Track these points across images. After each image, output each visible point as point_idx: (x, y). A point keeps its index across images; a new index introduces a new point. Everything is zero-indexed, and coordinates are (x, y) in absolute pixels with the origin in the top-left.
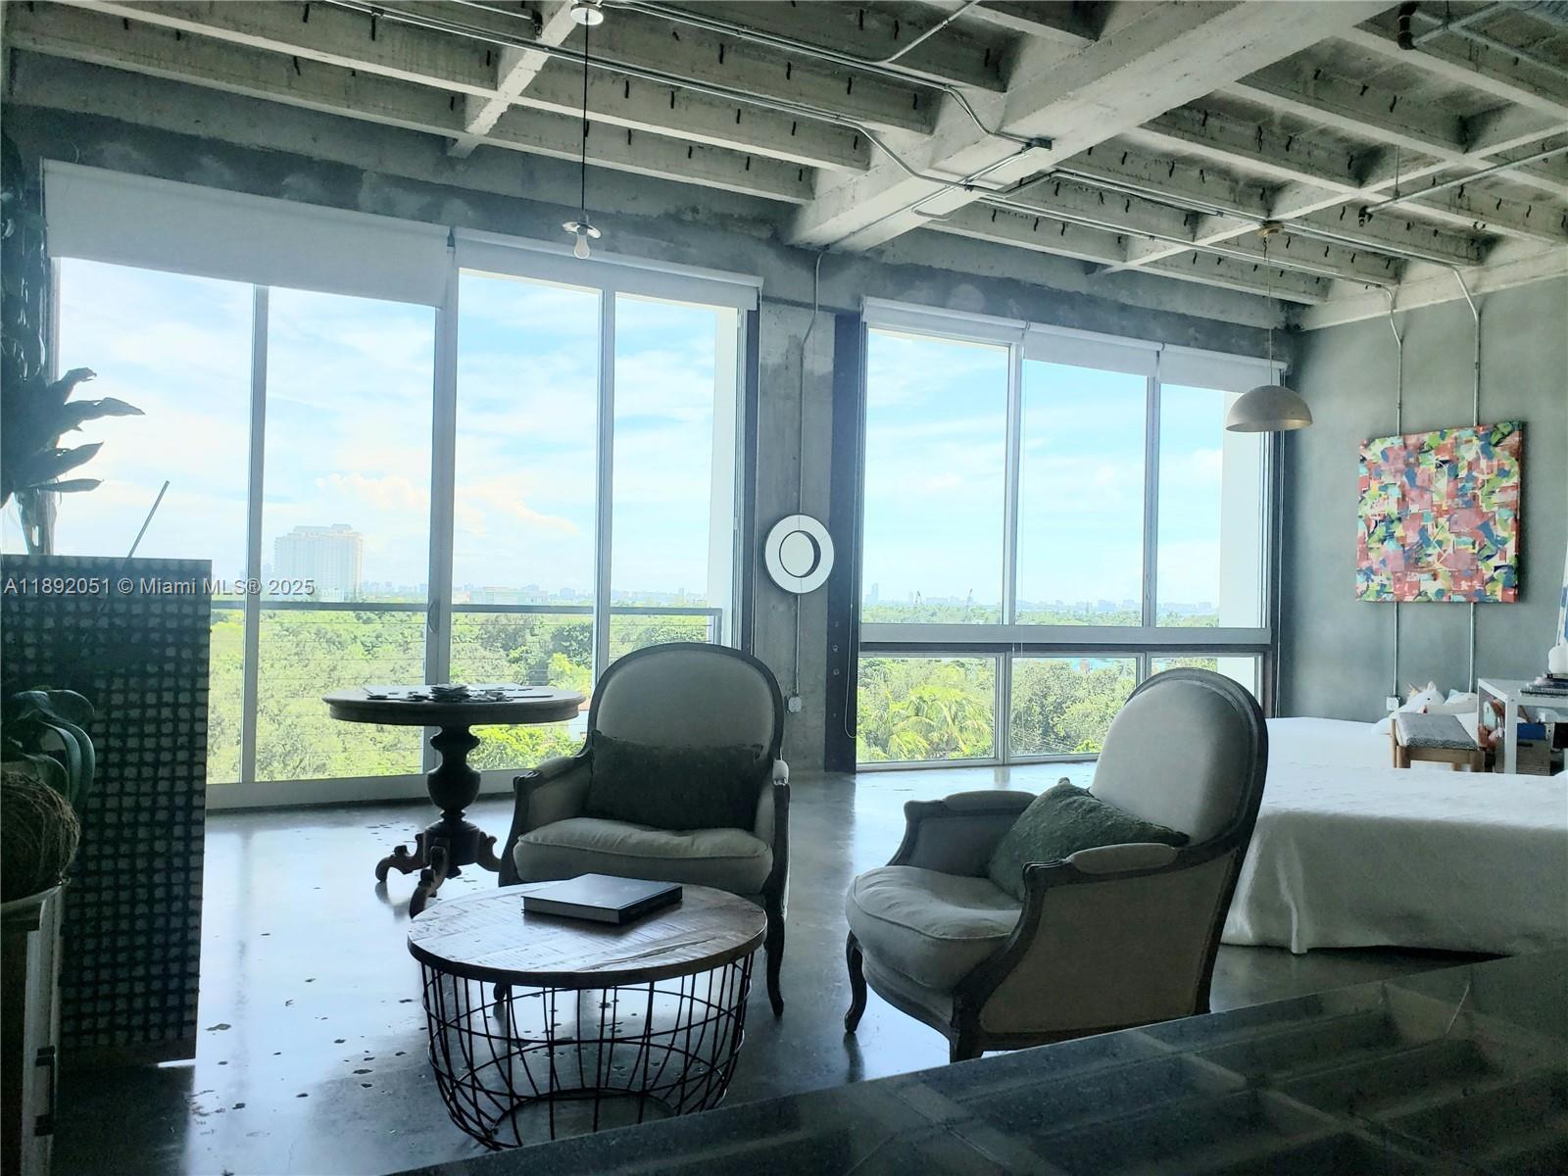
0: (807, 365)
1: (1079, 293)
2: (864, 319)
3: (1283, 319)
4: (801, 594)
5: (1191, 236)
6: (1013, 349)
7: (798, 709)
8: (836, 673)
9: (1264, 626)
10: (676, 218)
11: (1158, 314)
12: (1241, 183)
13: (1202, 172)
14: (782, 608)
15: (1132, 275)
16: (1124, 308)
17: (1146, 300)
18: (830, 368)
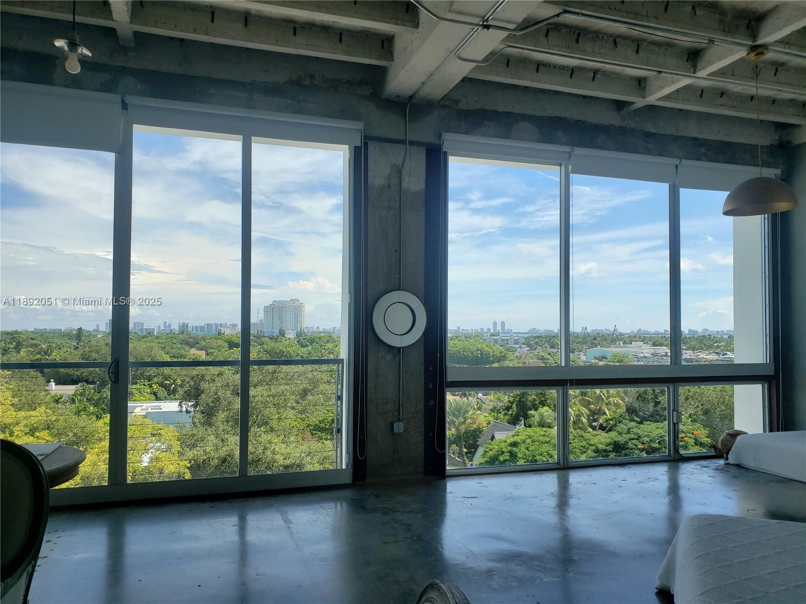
0: (405, 185)
1: (613, 126)
2: (444, 149)
3: (777, 137)
4: (403, 348)
5: (692, 69)
6: (563, 167)
7: (401, 430)
8: (431, 403)
9: (768, 362)
10: (296, 83)
11: (676, 138)
12: (730, 15)
13: (693, 8)
14: (389, 357)
15: (651, 109)
16: (648, 135)
17: (667, 128)
18: (424, 186)
